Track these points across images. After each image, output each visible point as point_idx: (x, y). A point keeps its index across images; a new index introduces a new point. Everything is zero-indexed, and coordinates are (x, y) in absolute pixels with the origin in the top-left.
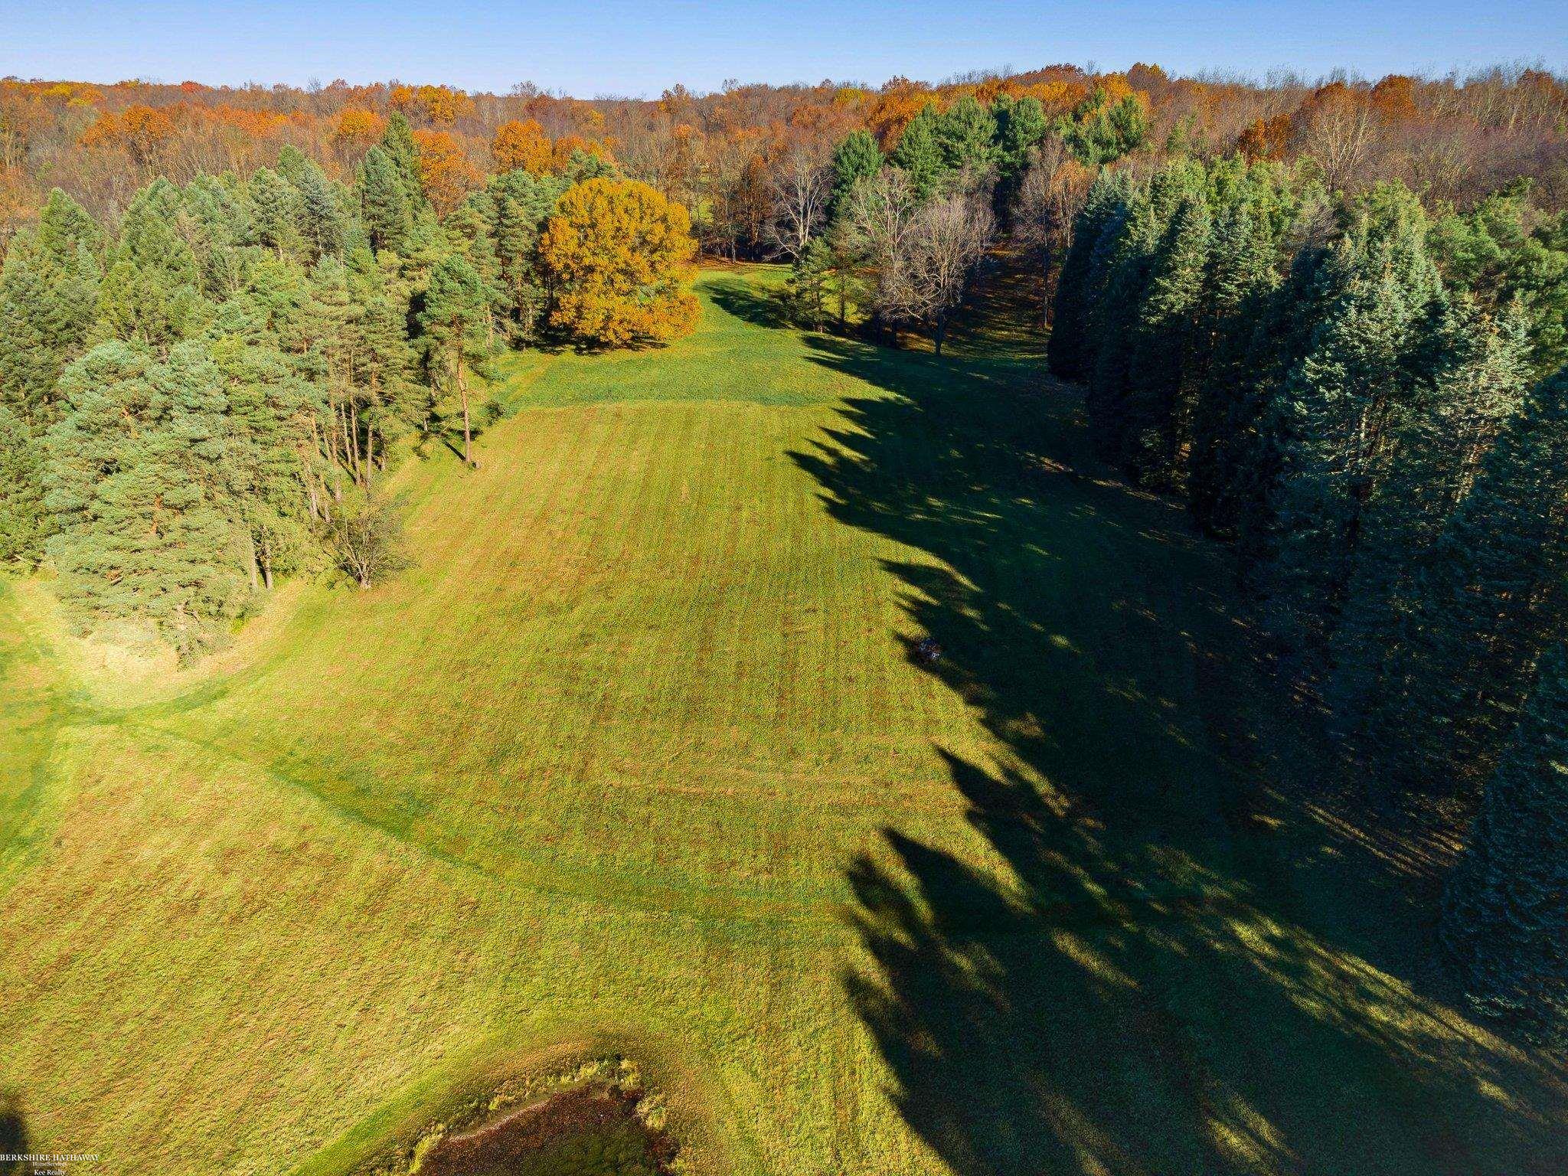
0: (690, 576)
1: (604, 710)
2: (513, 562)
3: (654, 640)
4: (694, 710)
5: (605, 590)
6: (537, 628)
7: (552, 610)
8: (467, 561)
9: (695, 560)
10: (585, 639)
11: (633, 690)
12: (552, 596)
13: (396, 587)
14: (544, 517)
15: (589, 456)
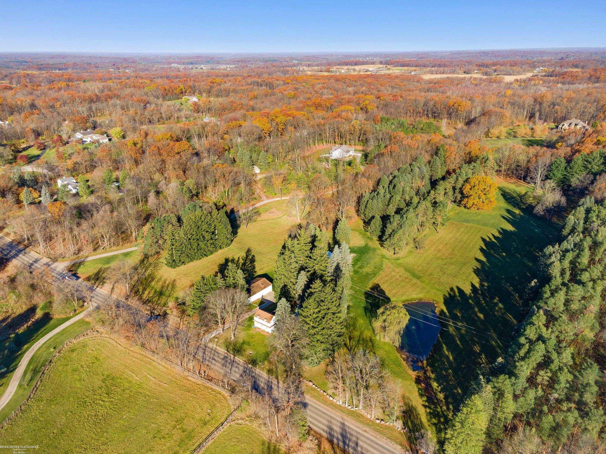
0: (464, 259)
1: (444, 273)
2: (439, 251)
3: (454, 267)
4: (455, 276)
5: (451, 258)
6: (440, 261)
7: (442, 259)
8: (433, 249)
9: (467, 257)
10: (445, 264)
11: (449, 272)
12: (443, 257)
13: (422, 251)
14: (446, 244)
15: (458, 235)
